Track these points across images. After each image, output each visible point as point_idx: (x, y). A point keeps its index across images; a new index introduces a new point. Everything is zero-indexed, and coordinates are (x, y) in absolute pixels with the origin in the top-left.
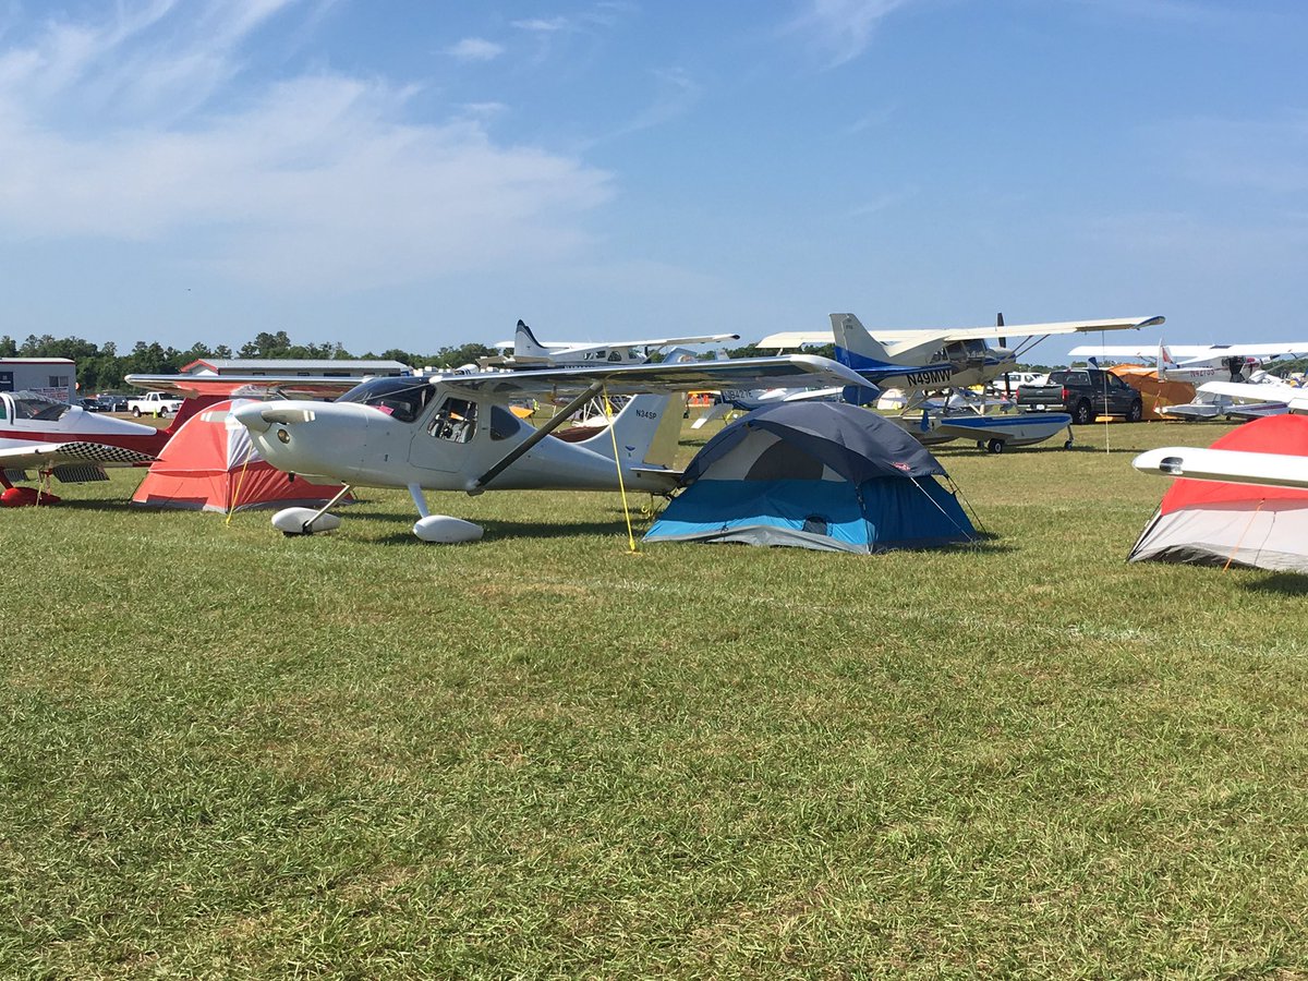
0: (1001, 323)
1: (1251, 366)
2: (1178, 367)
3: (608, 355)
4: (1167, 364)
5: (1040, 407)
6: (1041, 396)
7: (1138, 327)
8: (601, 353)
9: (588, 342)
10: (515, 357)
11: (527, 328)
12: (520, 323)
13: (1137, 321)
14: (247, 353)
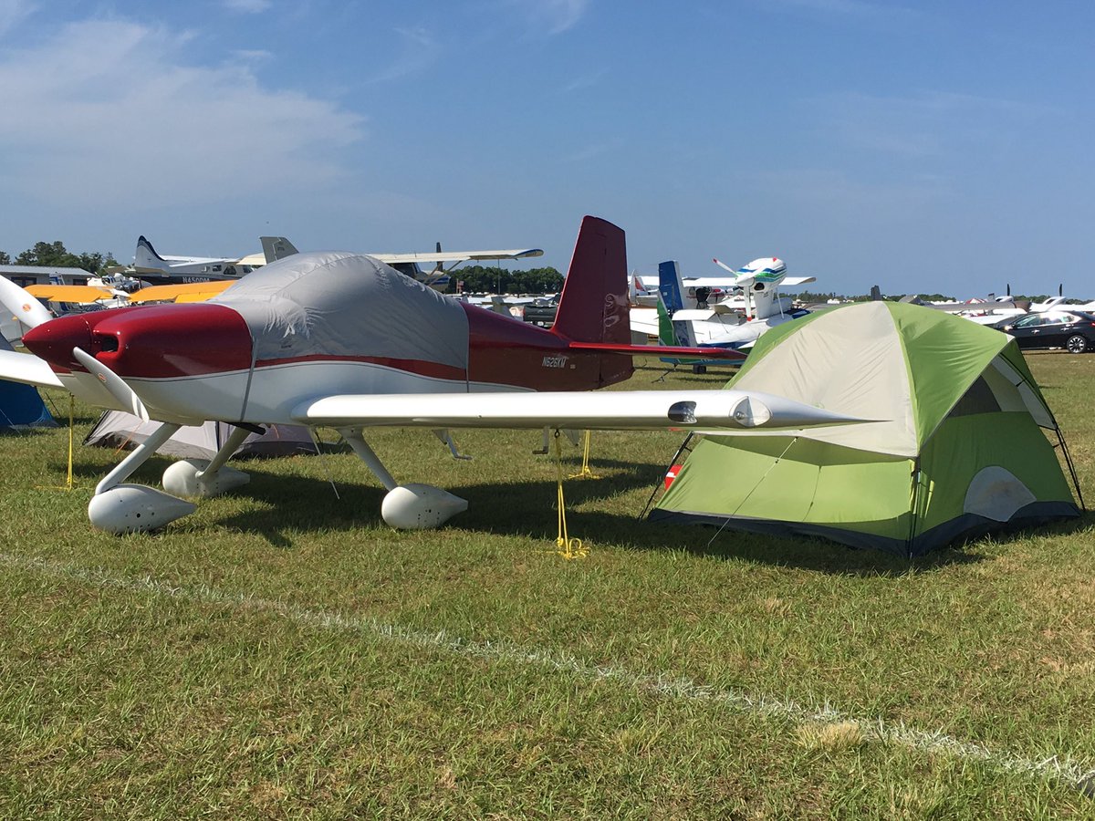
0: (439, 250)
1: (717, 295)
2: (649, 294)
3: (223, 270)
4: (638, 291)
5: (540, 323)
6: (540, 314)
7: (515, 257)
8: (218, 267)
9: (207, 257)
10: (135, 268)
11: (149, 244)
12: (142, 238)
13: (513, 253)
14: (25, 260)
